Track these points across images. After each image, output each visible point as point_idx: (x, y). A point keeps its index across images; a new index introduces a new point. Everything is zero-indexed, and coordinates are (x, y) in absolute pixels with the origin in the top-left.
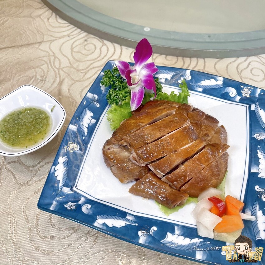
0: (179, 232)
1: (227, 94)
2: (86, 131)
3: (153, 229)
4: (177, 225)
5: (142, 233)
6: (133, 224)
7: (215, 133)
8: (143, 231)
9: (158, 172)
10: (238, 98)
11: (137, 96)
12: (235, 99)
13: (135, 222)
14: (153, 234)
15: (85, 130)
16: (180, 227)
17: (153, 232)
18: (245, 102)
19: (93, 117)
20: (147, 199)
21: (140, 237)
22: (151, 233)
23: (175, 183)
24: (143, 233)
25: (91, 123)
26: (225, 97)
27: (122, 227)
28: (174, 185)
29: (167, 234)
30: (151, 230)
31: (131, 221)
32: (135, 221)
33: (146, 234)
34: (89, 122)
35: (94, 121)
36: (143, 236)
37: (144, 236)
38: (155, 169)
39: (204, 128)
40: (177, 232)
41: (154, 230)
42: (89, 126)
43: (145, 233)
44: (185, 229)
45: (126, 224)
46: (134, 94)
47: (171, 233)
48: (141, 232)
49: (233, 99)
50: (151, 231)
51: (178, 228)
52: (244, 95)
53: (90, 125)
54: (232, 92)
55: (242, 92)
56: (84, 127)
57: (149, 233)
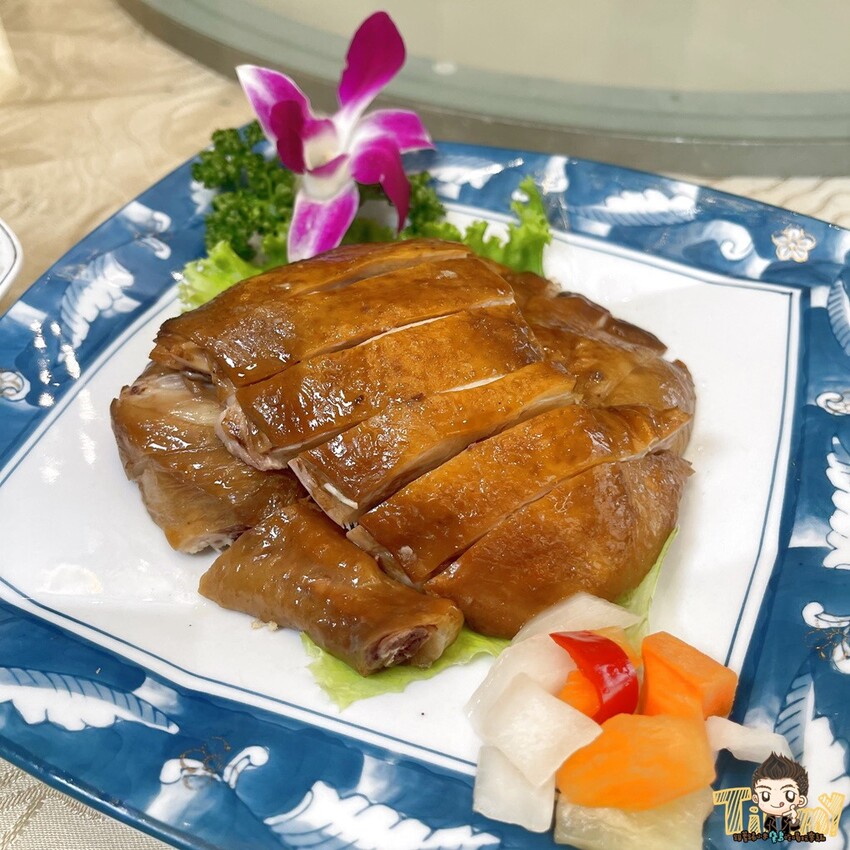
0: (382, 784)
1: (712, 247)
2: (80, 332)
3: (248, 757)
4: (380, 753)
5: (182, 770)
6: (155, 721)
7: (633, 372)
8: (191, 763)
9: (330, 494)
10: (759, 265)
11: (322, 219)
12: (743, 268)
13: (170, 719)
14: (237, 781)
15: (75, 328)
16: (391, 762)
17: (241, 775)
18: (789, 280)
19: (129, 293)
20: (273, 626)
21: (163, 787)
22: (230, 776)
23: (406, 550)
24: (186, 772)
25: (114, 310)
26: (706, 258)
27: (90, 732)
28: (398, 561)
29: (309, 789)
30: (233, 762)
31: (155, 709)
32: (174, 712)
33: (201, 778)
34: (104, 303)
35: (129, 304)
36: (181, 782)
37: (186, 783)
38: (316, 477)
39: (586, 350)
40: (369, 783)
41: (250, 764)
42: (99, 318)
43: (200, 772)
44: (416, 775)
45: (116, 718)
46: (310, 211)
47: (331, 784)
48: (182, 764)
49: (736, 269)
50: (234, 768)
51: (379, 769)
52: (783, 255)
53: (109, 314)
54: (735, 240)
55: (776, 241)
56: (77, 318)
57: (221, 774)
